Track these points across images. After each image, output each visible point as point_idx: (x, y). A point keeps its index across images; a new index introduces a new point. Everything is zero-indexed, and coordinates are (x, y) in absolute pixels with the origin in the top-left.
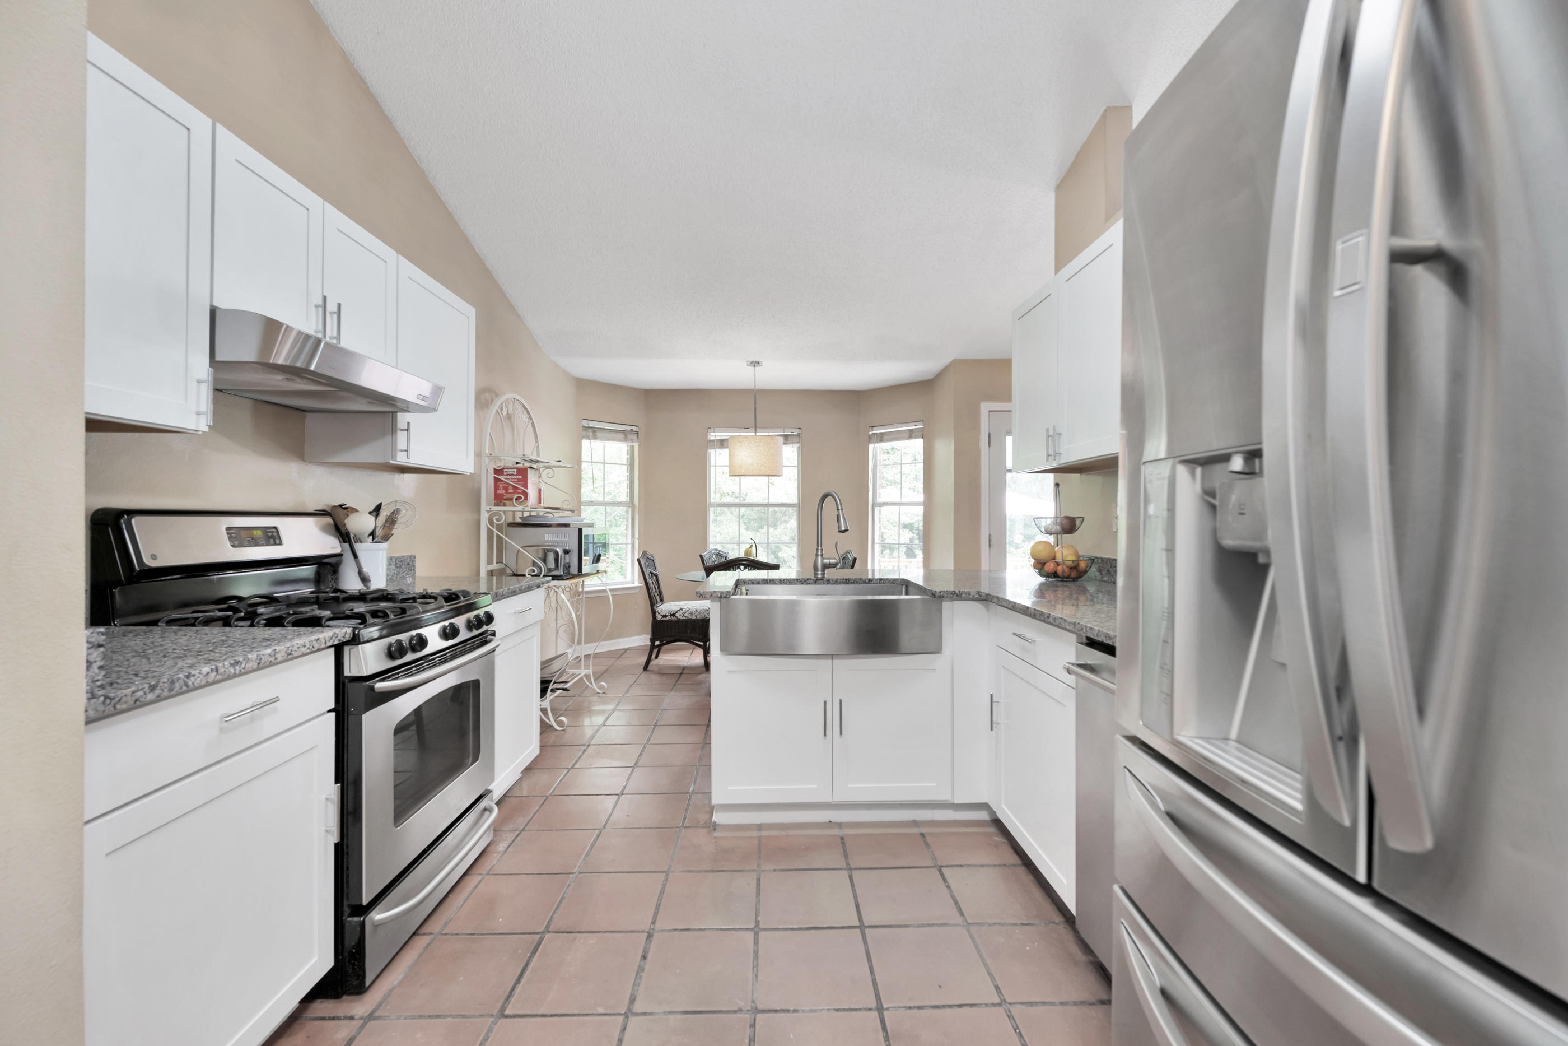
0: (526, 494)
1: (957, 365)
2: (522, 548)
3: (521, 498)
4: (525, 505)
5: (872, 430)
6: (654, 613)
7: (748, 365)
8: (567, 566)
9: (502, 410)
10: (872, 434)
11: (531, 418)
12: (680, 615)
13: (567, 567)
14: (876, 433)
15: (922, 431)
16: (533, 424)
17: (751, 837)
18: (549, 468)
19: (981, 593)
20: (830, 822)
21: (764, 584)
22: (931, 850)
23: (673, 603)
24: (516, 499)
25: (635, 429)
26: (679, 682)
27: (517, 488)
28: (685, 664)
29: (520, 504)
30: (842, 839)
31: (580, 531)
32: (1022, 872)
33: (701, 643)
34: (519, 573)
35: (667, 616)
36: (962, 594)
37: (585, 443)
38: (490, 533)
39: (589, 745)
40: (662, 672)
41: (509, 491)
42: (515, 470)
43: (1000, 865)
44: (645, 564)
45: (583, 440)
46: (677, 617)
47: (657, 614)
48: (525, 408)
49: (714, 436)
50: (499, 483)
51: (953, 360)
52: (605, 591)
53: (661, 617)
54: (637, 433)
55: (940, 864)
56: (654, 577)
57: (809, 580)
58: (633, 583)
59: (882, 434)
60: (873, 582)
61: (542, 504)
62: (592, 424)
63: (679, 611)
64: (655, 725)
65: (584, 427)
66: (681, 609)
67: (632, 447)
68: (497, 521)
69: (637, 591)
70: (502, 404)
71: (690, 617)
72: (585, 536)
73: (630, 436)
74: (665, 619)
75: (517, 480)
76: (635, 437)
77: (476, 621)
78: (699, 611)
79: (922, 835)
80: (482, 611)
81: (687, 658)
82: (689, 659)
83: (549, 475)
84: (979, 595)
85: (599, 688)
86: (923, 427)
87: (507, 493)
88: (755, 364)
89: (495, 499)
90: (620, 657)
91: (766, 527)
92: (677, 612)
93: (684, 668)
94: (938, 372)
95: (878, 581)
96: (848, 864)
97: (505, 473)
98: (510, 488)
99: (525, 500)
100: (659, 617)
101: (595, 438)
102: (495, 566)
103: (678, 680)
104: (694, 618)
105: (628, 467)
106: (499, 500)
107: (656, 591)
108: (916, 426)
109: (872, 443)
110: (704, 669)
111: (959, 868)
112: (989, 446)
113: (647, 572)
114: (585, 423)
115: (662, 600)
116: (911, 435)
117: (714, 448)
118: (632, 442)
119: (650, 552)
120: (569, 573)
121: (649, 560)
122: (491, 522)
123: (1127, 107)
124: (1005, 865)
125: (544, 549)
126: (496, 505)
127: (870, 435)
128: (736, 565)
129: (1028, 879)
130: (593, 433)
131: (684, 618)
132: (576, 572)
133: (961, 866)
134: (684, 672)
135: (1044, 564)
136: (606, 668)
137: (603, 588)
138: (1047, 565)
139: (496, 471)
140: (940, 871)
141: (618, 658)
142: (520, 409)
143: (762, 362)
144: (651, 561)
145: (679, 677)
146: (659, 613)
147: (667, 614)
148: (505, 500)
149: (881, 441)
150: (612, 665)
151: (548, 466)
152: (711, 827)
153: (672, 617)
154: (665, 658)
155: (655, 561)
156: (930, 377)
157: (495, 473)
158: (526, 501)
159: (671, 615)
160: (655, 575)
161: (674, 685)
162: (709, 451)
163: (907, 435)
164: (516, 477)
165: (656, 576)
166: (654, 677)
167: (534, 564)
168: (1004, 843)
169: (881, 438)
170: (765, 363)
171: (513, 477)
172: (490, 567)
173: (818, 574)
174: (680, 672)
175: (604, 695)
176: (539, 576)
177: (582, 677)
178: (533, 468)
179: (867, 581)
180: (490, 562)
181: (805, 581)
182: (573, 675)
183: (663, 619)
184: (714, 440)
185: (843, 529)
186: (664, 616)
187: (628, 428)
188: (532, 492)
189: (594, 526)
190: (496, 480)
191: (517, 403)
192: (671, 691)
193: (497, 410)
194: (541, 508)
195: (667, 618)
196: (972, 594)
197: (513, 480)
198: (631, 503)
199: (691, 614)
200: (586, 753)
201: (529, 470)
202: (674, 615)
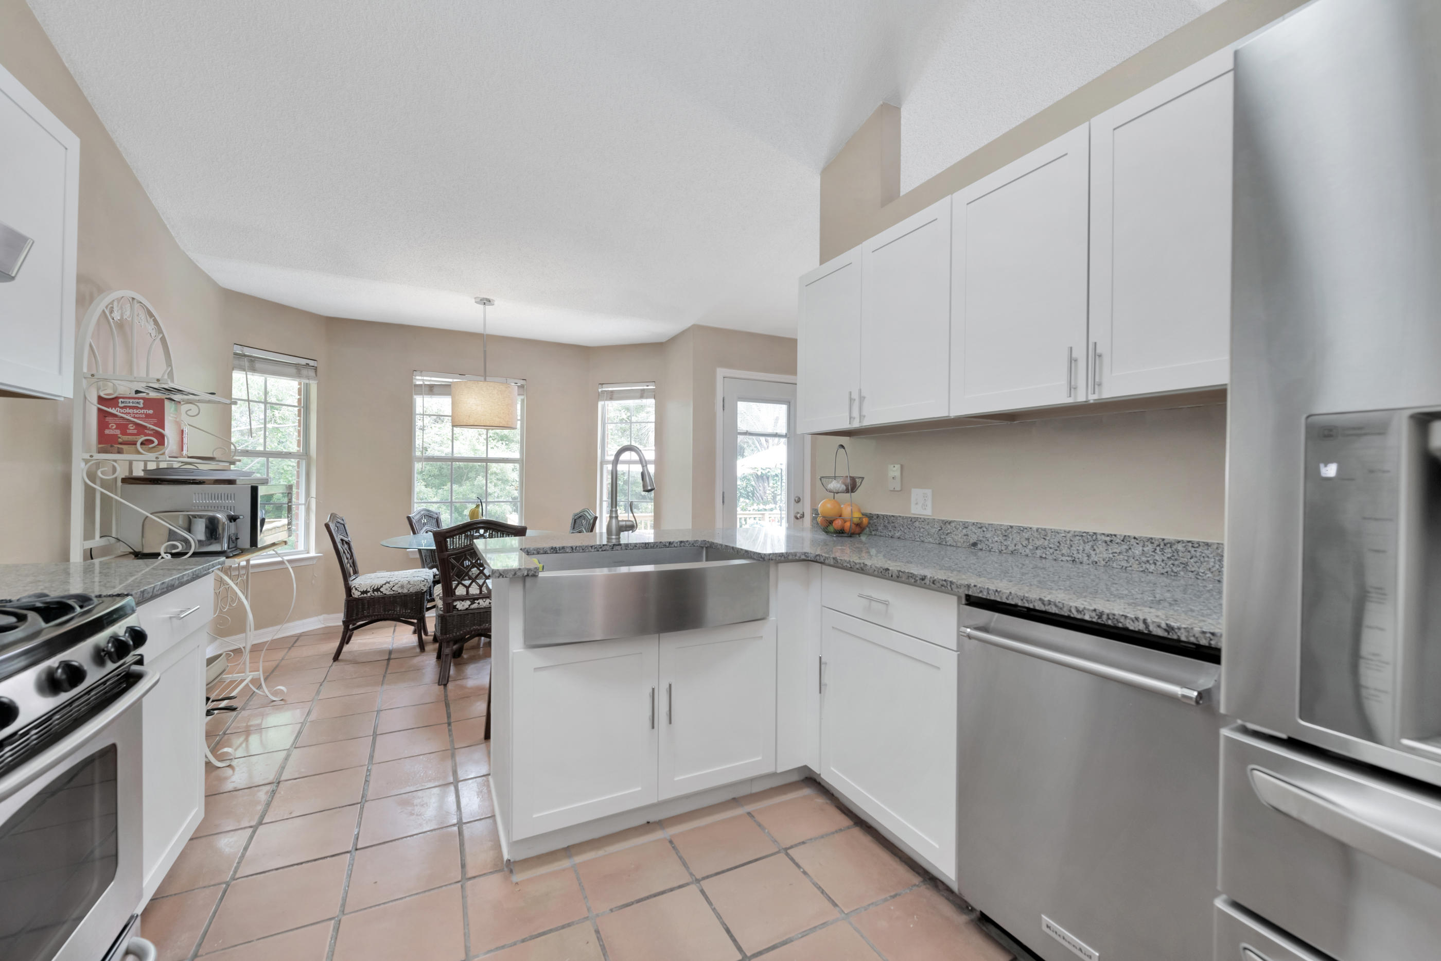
0: (161, 438)
1: (696, 330)
2: (151, 514)
3: (152, 442)
4: (160, 452)
5: (602, 388)
6: (349, 590)
7: (476, 302)
8: (234, 538)
9: (111, 312)
10: (601, 391)
11: (160, 330)
12: (387, 589)
13: (233, 540)
14: (606, 391)
15: (654, 392)
16: (163, 340)
17: (564, 870)
18: (191, 403)
19: (808, 553)
20: (648, 823)
21: (553, 553)
22: (766, 831)
23: (373, 575)
24: (142, 444)
25: (311, 363)
26: (389, 671)
27: (145, 427)
28: (390, 647)
29: (150, 450)
30: (671, 842)
31: (254, 490)
32: (857, 832)
33: (415, 621)
34: (146, 551)
35: (369, 592)
36: (789, 555)
37: (238, 377)
38: (89, 493)
39: (279, 783)
40: (363, 661)
41: (128, 431)
42: (142, 401)
43: (836, 832)
44: (334, 530)
45: (234, 372)
46: (382, 592)
47: (354, 591)
48: (151, 315)
49: (419, 380)
50: (109, 419)
51: (693, 325)
52: (282, 562)
53: (360, 593)
54: (316, 369)
55: (784, 847)
56: (346, 546)
57: (605, 547)
58: (308, 553)
59: (612, 392)
60: (673, 545)
61: (185, 452)
62: (248, 352)
63: (385, 584)
64: (375, 735)
65: (236, 354)
66: (389, 583)
67: (307, 386)
68: (102, 473)
69: (315, 562)
70: (112, 303)
71: (400, 591)
72: (261, 496)
73: (304, 372)
74: (365, 595)
75: (144, 416)
76: (312, 373)
77: (114, 645)
78: (412, 583)
79: (749, 814)
80: (120, 627)
81: (390, 639)
82: (393, 638)
83: (189, 413)
84: (806, 556)
85: (272, 694)
86: (654, 387)
87: (124, 433)
88: (486, 302)
89: (100, 442)
90: (292, 646)
91: (449, 484)
92: (381, 587)
93: (390, 652)
94: (674, 335)
95: (679, 543)
96: (691, 874)
97: (120, 405)
98: (131, 426)
99: (158, 445)
100: (356, 594)
101: (253, 370)
102: (97, 542)
103: (387, 669)
104: (405, 591)
105: (299, 411)
106: (107, 442)
107: (348, 562)
108: (648, 386)
109: (602, 400)
110: (418, 650)
111: (803, 846)
112: (723, 410)
113: (338, 540)
114: (238, 350)
115: (355, 572)
116: (642, 394)
117: (421, 394)
118: (309, 379)
119: (340, 514)
120: (236, 548)
121: (338, 525)
122: (92, 476)
123: (897, 108)
124: (841, 830)
125: (188, 515)
126: (100, 451)
127: (599, 392)
128: (475, 528)
129: (865, 840)
130: (252, 365)
131: (392, 593)
132: (247, 545)
133: (803, 843)
134: (392, 656)
135: (831, 522)
136: (277, 662)
137: (279, 559)
138: (836, 522)
139: (101, 400)
140: (787, 855)
141: (290, 648)
142: (143, 315)
143: (494, 300)
144: (342, 526)
145: (388, 664)
146: (356, 589)
147: (369, 590)
148: (121, 444)
149: (611, 399)
150: (283, 659)
151: (188, 400)
152: (506, 869)
153: (376, 593)
154: (359, 641)
155: (346, 525)
156: (664, 340)
157: (99, 403)
158: (160, 447)
159: (374, 591)
160: (346, 543)
161: (384, 676)
162: (415, 397)
163: (638, 394)
164: (142, 411)
165: (348, 543)
166: (349, 668)
167: (172, 535)
168: (827, 803)
169: (612, 396)
170: (497, 302)
171: (135, 411)
172: (90, 544)
173: (612, 538)
174: (387, 658)
175: (282, 703)
176: (186, 554)
177: (247, 685)
178: (174, 401)
179: (667, 544)
180: (88, 534)
181: (601, 548)
182: (232, 682)
183: (362, 595)
184: (421, 385)
185: (649, 488)
186: (363, 593)
187: (304, 362)
188: (169, 431)
189: (267, 483)
190: (102, 414)
191: (137, 306)
192: (382, 685)
193: (104, 311)
194: (185, 457)
195: (369, 594)
196: (798, 555)
197: (136, 416)
198: (304, 455)
199: (402, 587)
200: (277, 795)
201: (167, 403)
202: (378, 590)
